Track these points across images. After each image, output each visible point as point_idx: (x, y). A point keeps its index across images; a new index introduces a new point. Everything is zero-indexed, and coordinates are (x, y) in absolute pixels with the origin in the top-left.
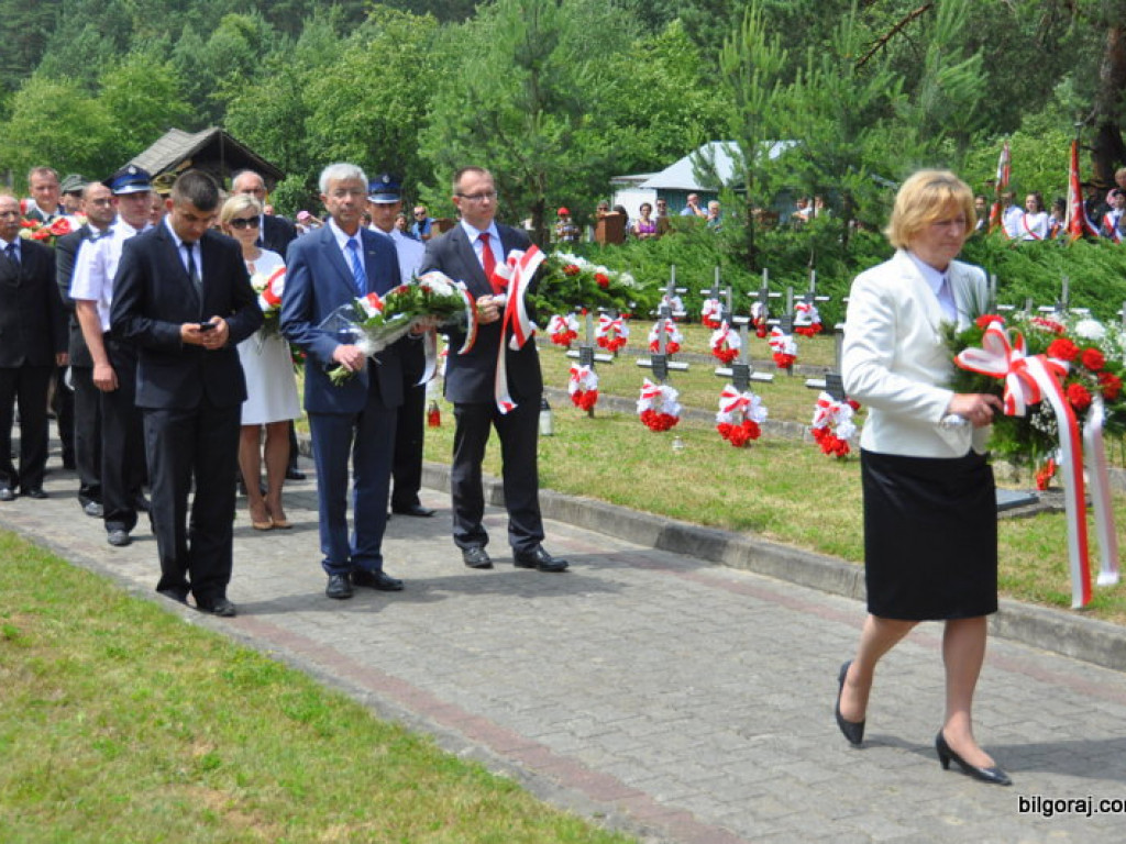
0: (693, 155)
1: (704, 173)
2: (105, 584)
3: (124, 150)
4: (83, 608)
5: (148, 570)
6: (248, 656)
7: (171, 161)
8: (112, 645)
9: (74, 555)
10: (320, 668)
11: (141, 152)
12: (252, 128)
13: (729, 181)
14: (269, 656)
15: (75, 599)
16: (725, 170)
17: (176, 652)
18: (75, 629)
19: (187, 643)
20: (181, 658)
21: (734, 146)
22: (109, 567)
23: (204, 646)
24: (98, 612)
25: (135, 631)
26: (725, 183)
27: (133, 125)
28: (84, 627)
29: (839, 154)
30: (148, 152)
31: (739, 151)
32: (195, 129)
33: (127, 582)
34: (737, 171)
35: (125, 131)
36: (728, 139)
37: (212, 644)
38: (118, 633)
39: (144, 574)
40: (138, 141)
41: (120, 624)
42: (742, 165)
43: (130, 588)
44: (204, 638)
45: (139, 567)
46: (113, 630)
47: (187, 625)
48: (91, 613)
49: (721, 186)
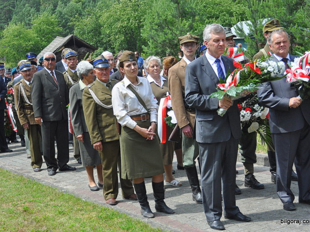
0: (235, 26)
1: (239, 32)
2: (54, 190)
3: (42, 45)
4: (49, 198)
5: (67, 184)
6: (105, 210)
7: (57, 47)
8: (60, 210)
9: (43, 181)
10: (129, 212)
11: (47, 45)
12: (84, 33)
13: (249, 34)
14: (112, 209)
15: (45, 196)
16: (247, 30)
17: (81, 210)
18: (46, 206)
19: (84, 207)
20: (83, 212)
21: (249, 22)
22: (55, 184)
23: (90, 208)
24: (54, 199)
25: (67, 205)
26: (247, 35)
27: (44, 37)
28: (50, 205)
29: (287, 20)
30: (50, 45)
31: (251, 23)
32: (65, 36)
33: (62, 189)
34: (251, 30)
35: (41, 39)
36: (247, 20)
37: (93, 207)
38: (61, 206)
39: (66, 186)
40: (46, 42)
41: (61, 203)
42: (253, 28)
43: (63, 190)
44: (90, 205)
45: (65, 183)
46: (59, 205)
47: (84, 201)
48: (51, 200)
49: (245, 36)
